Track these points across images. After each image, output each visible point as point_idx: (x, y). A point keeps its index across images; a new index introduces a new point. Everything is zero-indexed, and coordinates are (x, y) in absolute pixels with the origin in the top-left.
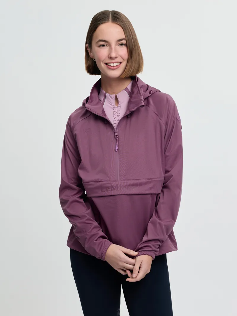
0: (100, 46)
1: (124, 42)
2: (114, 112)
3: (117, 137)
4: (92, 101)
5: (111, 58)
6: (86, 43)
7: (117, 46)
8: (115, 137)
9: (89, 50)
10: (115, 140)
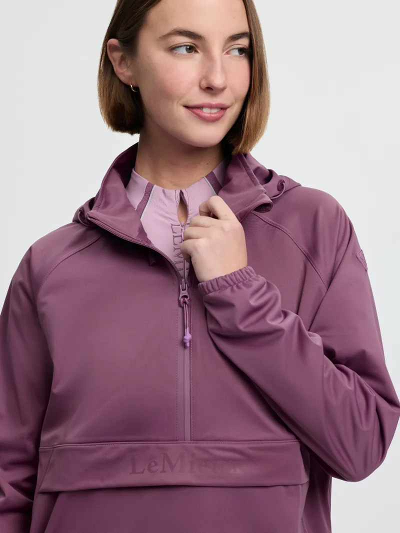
2: (174, 237)
3: (185, 303)
4: (106, 204)
8: (179, 301)
10: (180, 309)
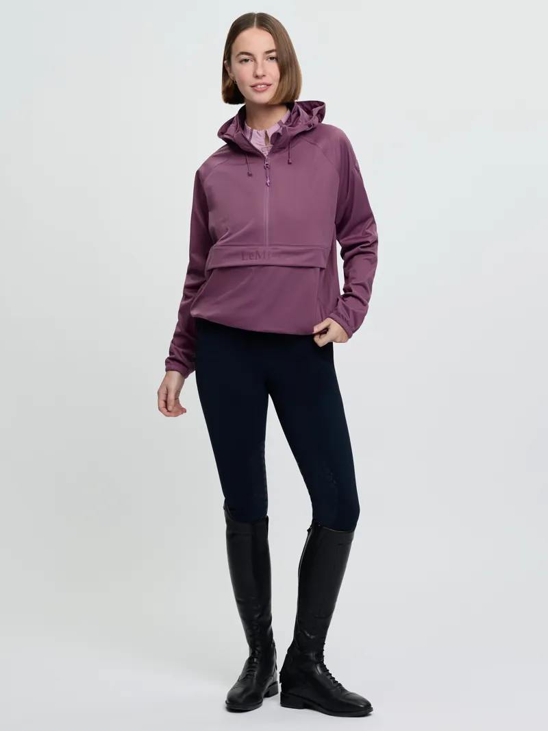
0: (241, 62)
1: (273, 54)
5: (257, 77)
6: (224, 60)
7: (265, 61)
9: (228, 69)
